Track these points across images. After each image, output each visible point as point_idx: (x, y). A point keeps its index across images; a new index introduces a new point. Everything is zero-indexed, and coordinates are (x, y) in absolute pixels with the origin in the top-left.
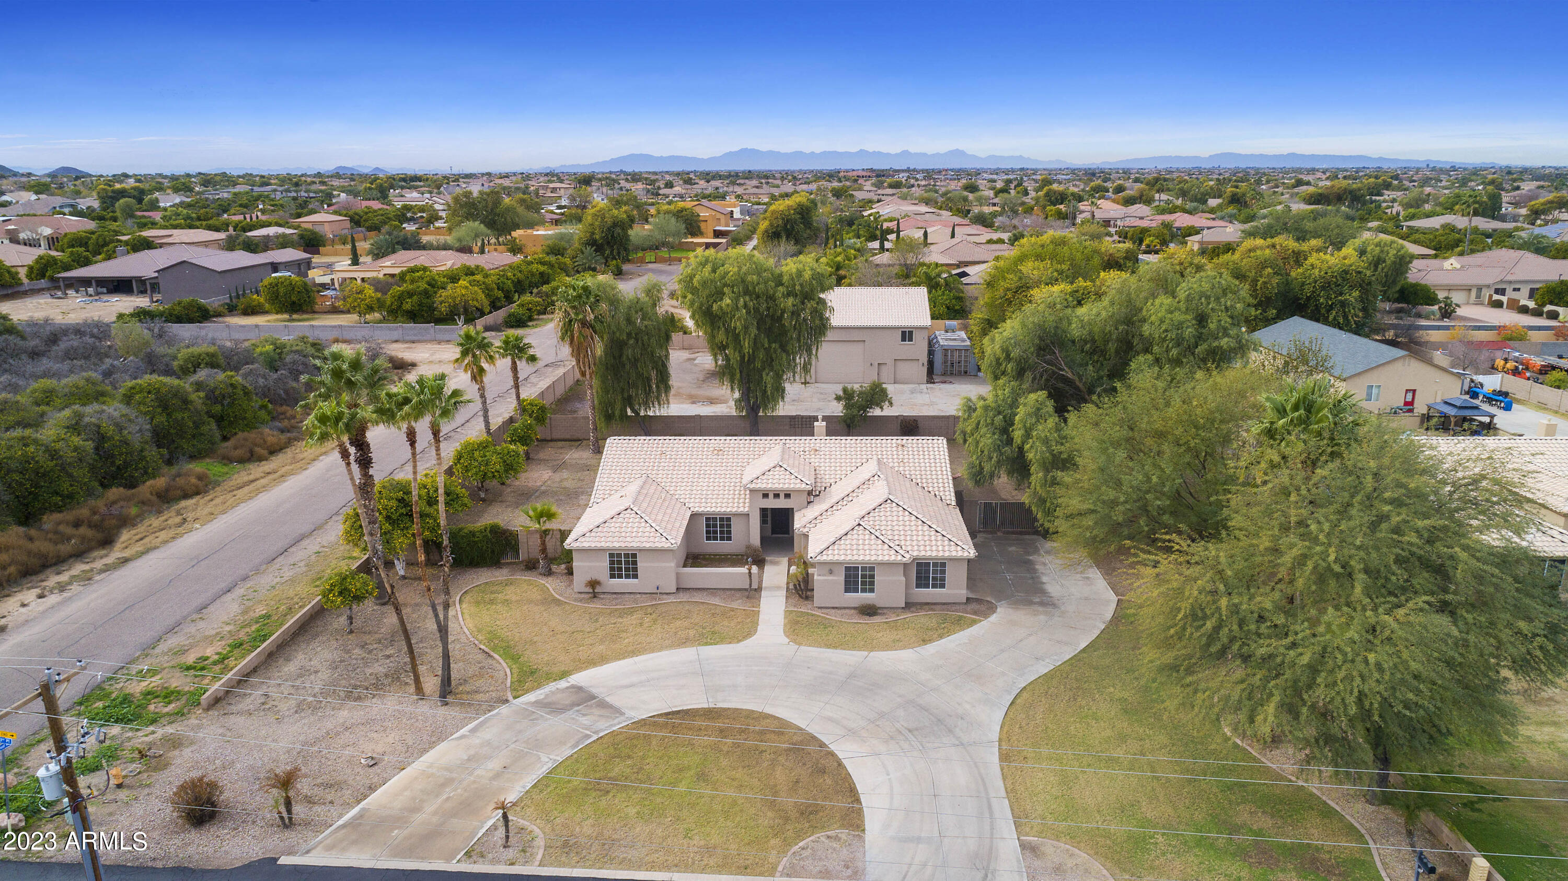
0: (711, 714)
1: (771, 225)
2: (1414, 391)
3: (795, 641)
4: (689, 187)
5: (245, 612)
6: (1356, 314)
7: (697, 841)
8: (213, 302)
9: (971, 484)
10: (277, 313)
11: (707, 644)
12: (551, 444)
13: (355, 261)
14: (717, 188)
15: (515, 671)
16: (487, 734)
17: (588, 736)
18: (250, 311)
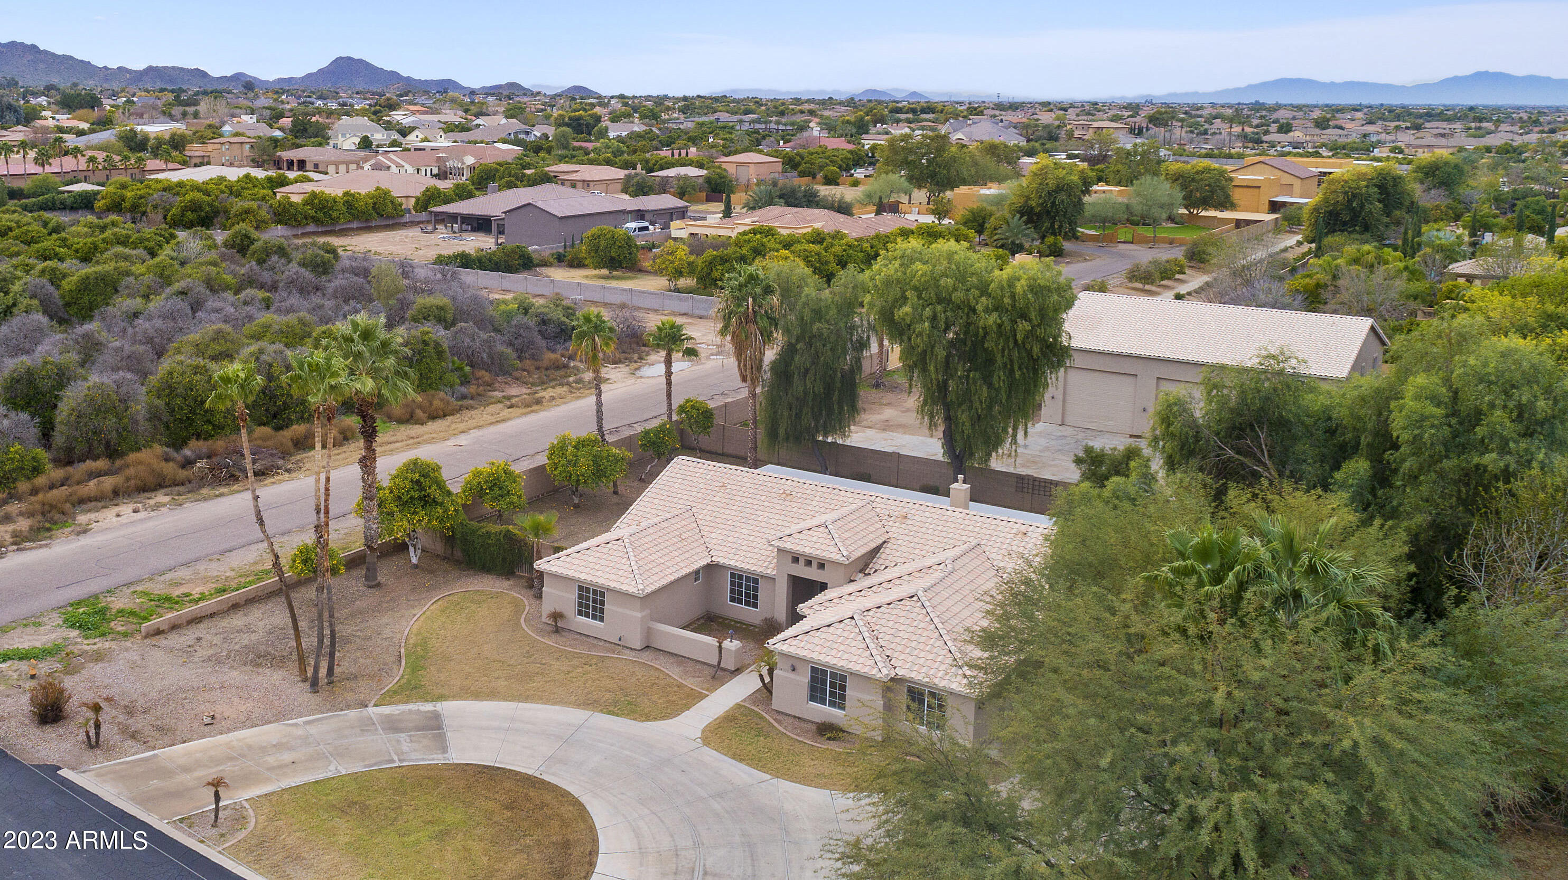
0: (526, 781)
3: (704, 738)
5: (255, 563)
8: (543, 250)
10: (595, 268)
11: (605, 712)
13: (727, 215)
15: (403, 681)
16: (316, 729)
17: (392, 761)
18: (576, 263)
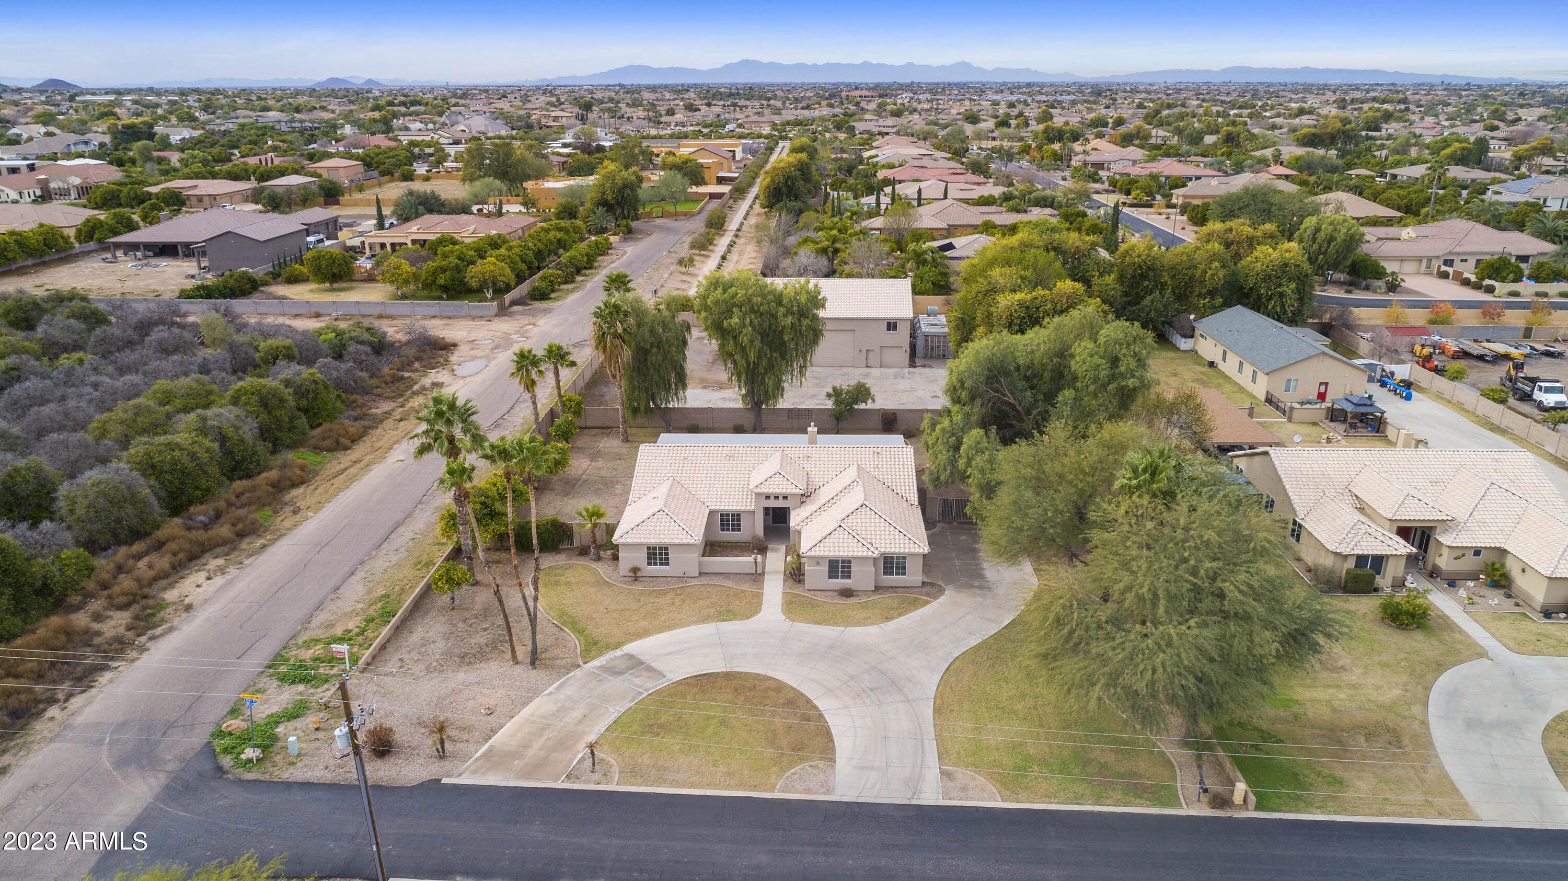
0: (728, 676)
2: (1327, 384)
3: (789, 618)
4: (690, 114)
5: (369, 592)
6: (1291, 303)
8: (259, 271)
10: (319, 283)
11: (724, 620)
12: (586, 431)
13: (382, 226)
15: (583, 642)
16: (569, 691)
17: (641, 693)
18: (293, 280)
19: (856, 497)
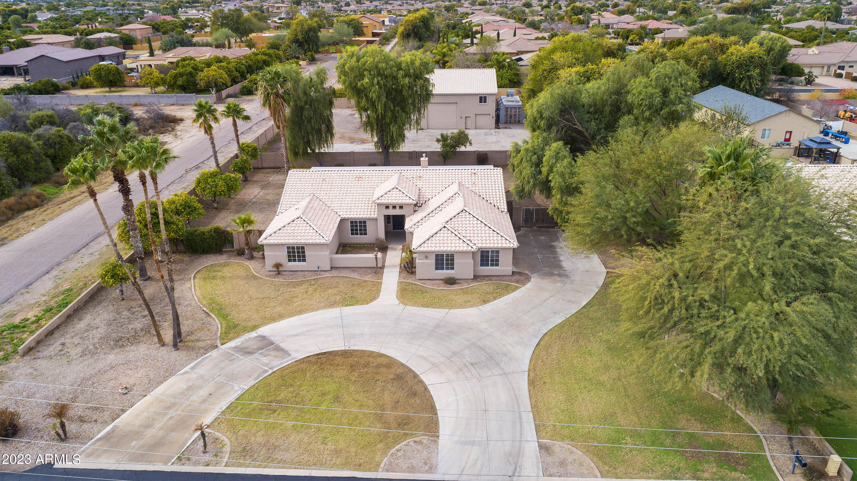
0: (345, 354)
1: (405, 29)
2: (791, 132)
3: (402, 303)
4: (359, 5)
5: (56, 287)
6: (757, 83)
7: (331, 446)
8: (61, 81)
9: (517, 198)
10: (101, 87)
11: (347, 305)
12: (262, 170)
13: (152, 54)
14: (376, 6)
15: (224, 325)
16: (202, 370)
17: (266, 371)
18: (86, 86)
19: (458, 204)
